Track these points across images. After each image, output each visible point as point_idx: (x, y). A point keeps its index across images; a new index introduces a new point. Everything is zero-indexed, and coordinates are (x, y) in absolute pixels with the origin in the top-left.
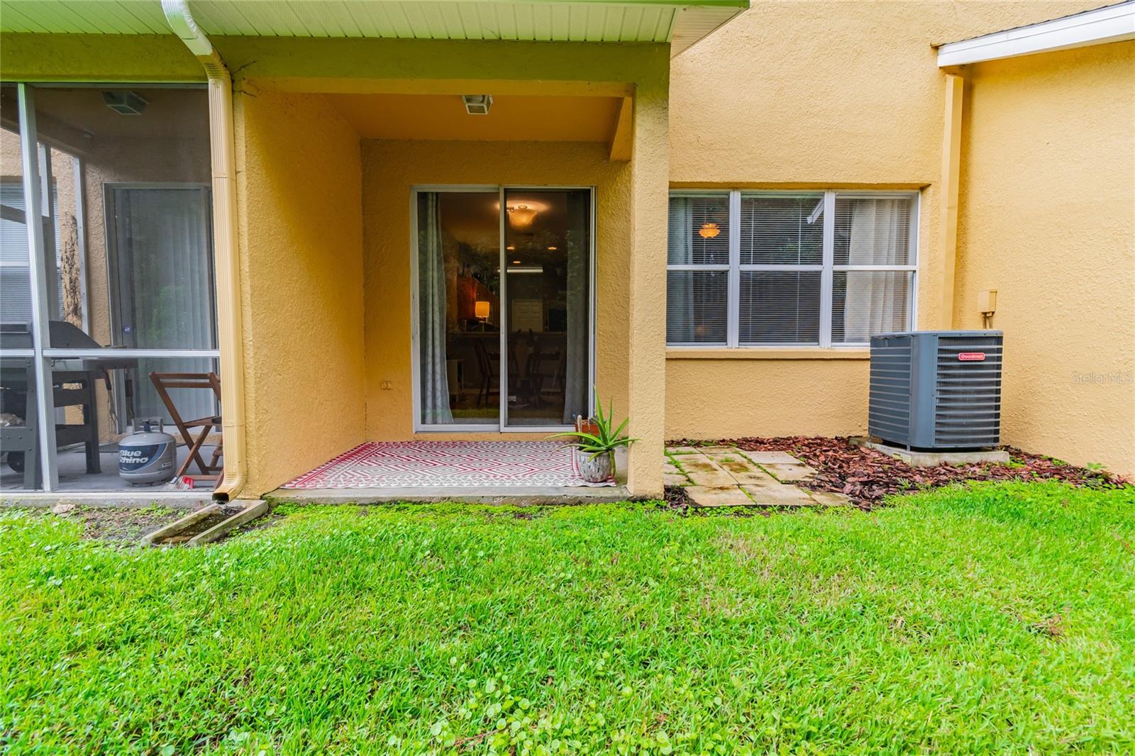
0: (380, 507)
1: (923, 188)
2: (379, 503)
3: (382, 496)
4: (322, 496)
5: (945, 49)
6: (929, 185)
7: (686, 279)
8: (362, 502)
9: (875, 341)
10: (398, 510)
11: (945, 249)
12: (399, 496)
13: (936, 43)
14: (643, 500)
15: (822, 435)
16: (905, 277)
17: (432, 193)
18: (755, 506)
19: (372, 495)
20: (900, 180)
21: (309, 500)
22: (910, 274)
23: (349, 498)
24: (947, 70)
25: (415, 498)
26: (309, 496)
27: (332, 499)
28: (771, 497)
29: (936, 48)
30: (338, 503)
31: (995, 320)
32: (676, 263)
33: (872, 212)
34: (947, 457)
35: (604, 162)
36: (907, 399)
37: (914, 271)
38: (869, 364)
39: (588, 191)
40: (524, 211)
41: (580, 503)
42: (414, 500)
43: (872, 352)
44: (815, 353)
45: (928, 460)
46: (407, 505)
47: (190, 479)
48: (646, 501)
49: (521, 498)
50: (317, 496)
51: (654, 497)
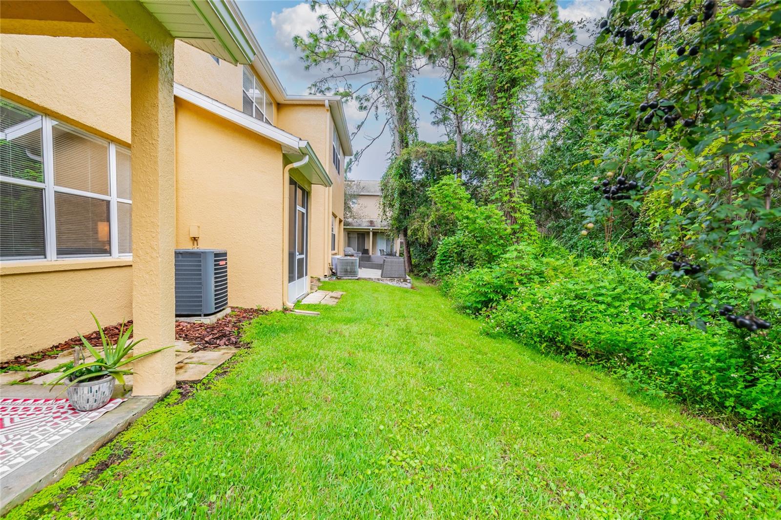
14: (166, 396)
18: (219, 367)
28: (214, 360)
31: (199, 241)
34: (219, 315)
41: (129, 424)
48: (169, 395)
51: (172, 390)
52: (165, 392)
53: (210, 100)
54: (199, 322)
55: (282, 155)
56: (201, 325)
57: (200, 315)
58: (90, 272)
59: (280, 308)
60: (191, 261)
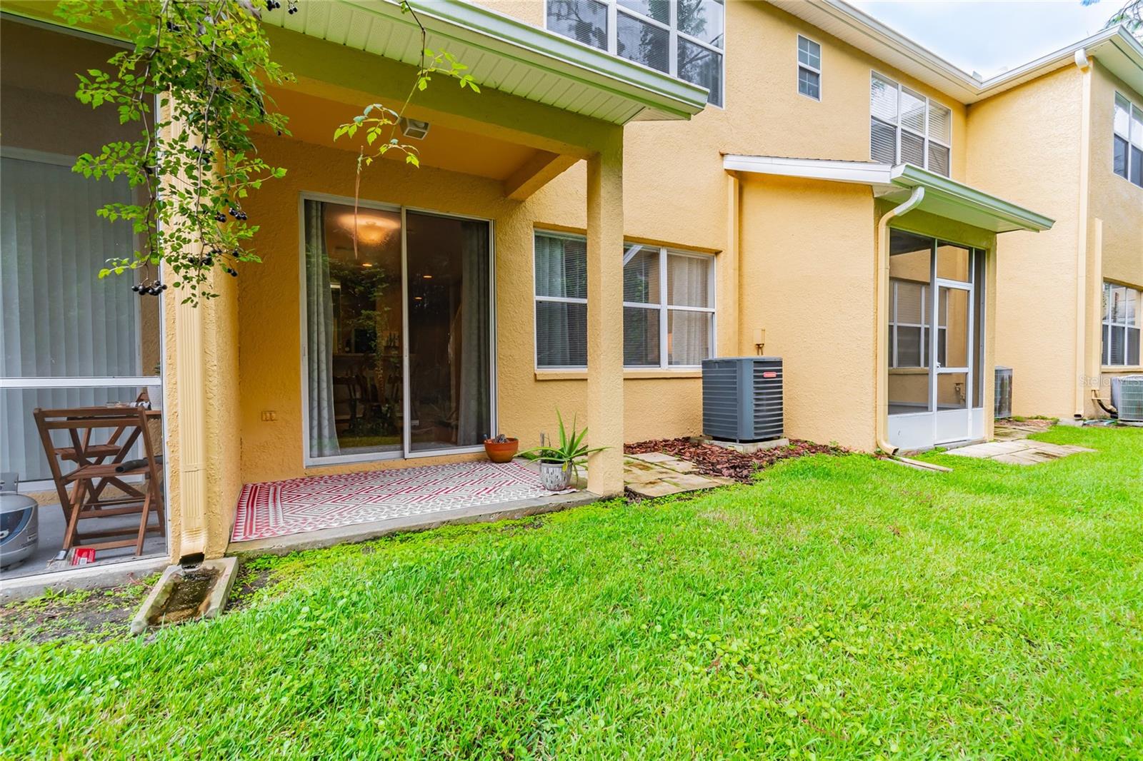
0: (382, 542)
1: (717, 253)
2: (375, 538)
3: (378, 530)
4: (307, 541)
5: (728, 158)
6: (721, 252)
7: (563, 309)
8: (356, 540)
9: (706, 364)
10: (401, 541)
11: (732, 298)
12: (396, 527)
13: (722, 152)
14: (610, 499)
15: (667, 438)
16: (706, 317)
17: (317, 202)
18: (687, 492)
19: (366, 530)
20: (705, 246)
21: (290, 548)
22: (710, 315)
23: (341, 538)
24: (729, 172)
25: (414, 526)
26: (290, 544)
27: (319, 542)
28: (691, 485)
29: (722, 155)
30: (328, 545)
31: (765, 349)
32: (556, 296)
33: (686, 266)
34: (761, 445)
35: (502, 198)
36: (735, 406)
37: (713, 313)
38: (701, 380)
39: (487, 224)
40: (372, 228)
41: (563, 509)
42: (413, 529)
43: (703, 372)
44: (660, 373)
45: (751, 448)
46: (408, 535)
47: (88, 551)
48: (613, 499)
49: (514, 512)
50: (301, 542)
51: (618, 495)
52: (608, 494)
53: (768, 160)
54: (732, 449)
55: (873, 201)
56: (732, 452)
57: (735, 441)
58: (635, 382)
59: (870, 450)
60: (728, 372)
